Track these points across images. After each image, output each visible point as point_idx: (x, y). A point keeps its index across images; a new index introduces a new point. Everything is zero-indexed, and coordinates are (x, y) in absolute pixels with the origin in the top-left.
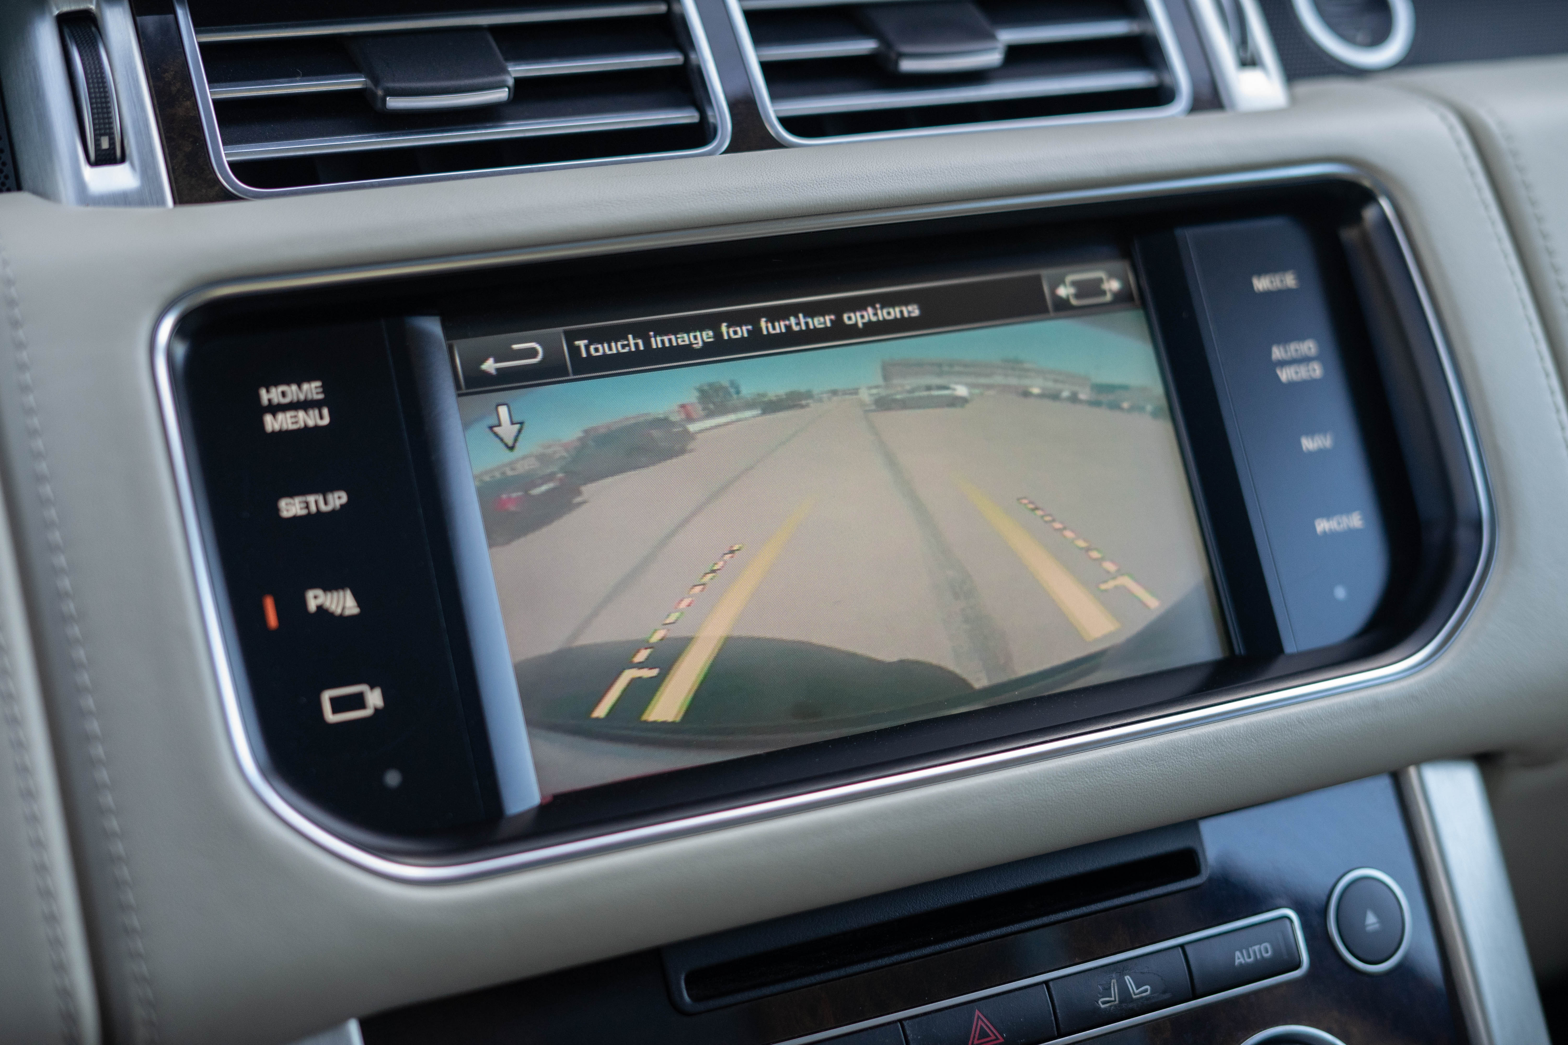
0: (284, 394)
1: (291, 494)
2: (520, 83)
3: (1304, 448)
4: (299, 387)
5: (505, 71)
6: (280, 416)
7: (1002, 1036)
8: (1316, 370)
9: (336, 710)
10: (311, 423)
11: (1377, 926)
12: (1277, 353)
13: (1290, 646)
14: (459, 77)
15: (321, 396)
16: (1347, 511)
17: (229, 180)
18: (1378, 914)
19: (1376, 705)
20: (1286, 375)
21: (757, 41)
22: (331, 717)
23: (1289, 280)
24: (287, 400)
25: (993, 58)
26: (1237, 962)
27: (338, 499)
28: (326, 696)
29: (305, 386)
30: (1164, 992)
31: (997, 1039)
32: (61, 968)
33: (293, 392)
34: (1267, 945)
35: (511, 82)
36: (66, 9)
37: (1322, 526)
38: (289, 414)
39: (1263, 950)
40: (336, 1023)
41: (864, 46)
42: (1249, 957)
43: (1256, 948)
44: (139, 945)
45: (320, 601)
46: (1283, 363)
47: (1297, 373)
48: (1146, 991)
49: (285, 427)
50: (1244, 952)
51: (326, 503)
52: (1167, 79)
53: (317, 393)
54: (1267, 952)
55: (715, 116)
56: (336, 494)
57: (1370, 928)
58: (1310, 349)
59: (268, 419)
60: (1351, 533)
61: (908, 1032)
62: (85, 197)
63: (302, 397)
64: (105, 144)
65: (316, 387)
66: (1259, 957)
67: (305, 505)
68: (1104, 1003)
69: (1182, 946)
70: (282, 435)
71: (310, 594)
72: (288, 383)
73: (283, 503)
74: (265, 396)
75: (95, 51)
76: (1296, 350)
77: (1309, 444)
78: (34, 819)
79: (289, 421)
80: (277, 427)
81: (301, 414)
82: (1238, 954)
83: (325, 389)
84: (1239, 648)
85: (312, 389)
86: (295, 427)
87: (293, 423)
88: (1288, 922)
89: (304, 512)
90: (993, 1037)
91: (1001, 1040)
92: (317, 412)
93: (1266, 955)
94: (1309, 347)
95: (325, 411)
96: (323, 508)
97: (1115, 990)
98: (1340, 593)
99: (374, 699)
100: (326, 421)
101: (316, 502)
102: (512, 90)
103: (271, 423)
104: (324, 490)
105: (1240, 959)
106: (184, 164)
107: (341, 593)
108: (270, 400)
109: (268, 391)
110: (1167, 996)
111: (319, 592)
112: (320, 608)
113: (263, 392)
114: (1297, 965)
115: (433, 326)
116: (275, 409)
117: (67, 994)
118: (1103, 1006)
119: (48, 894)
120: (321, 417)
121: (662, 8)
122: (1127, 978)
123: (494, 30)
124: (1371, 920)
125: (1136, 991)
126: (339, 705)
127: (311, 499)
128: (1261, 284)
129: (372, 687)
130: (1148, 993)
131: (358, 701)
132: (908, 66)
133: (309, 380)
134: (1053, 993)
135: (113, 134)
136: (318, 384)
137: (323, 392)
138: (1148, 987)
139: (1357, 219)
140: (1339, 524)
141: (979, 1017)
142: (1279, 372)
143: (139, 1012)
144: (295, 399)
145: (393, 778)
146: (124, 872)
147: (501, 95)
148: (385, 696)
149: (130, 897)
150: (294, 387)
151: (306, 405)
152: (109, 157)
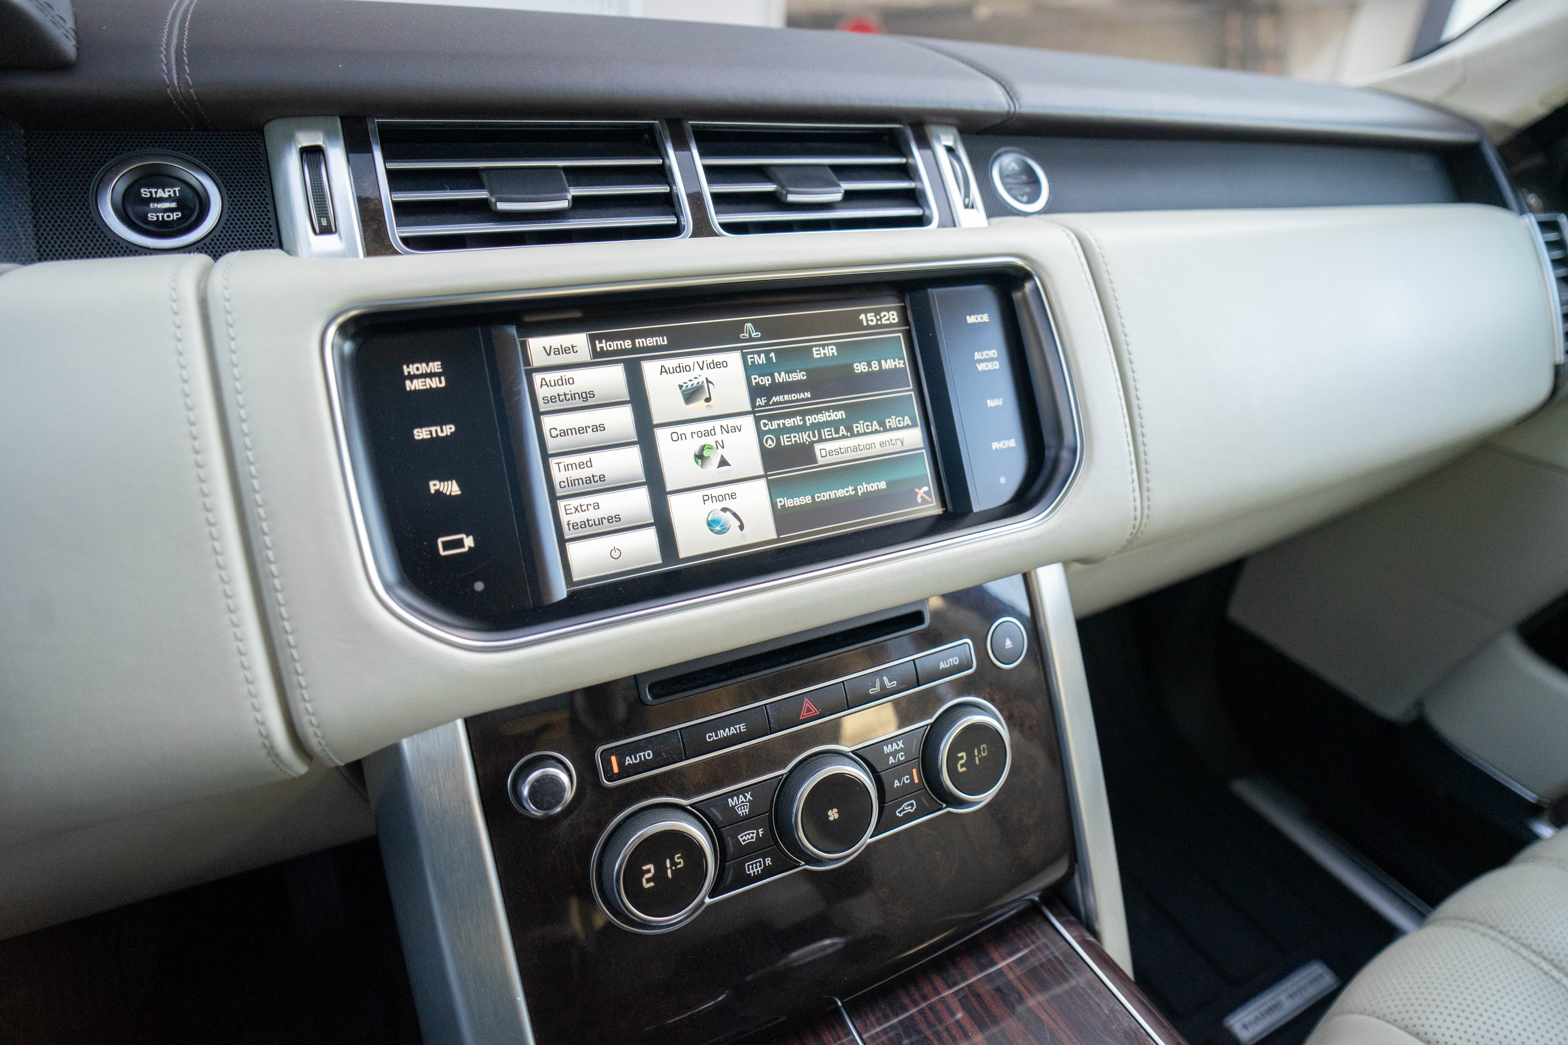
0: (418, 369)
1: (421, 427)
2: (575, 198)
3: (989, 406)
4: (428, 365)
5: (567, 191)
6: (415, 381)
7: (818, 710)
8: (996, 365)
9: (445, 549)
10: (434, 386)
11: (1011, 646)
12: (977, 356)
13: (976, 509)
14: (540, 193)
15: (441, 370)
16: (1009, 439)
17: (398, 245)
18: (1011, 640)
19: (1019, 542)
20: (981, 367)
21: (710, 182)
22: (442, 553)
23: (985, 318)
24: (420, 372)
25: (838, 197)
26: (941, 668)
27: (449, 430)
28: (440, 541)
29: (431, 364)
30: (904, 684)
31: (816, 712)
33: (423, 368)
34: (957, 658)
35: (570, 197)
36: (305, 144)
37: (995, 445)
38: (420, 380)
39: (955, 661)
41: (770, 187)
42: (947, 664)
43: (951, 660)
45: (437, 487)
46: (980, 361)
47: (987, 366)
48: (894, 684)
49: (417, 388)
50: (945, 662)
51: (442, 431)
52: (927, 212)
53: (438, 368)
54: (956, 661)
55: (684, 221)
56: (448, 426)
57: (1007, 648)
58: (994, 353)
59: (408, 383)
60: (1010, 449)
61: (768, 711)
62: (314, 255)
63: (429, 371)
64: (324, 223)
65: (437, 365)
66: (952, 664)
67: (429, 433)
68: (872, 691)
69: (913, 660)
70: (416, 392)
71: (431, 483)
72: (421, 363)
73: (415, 431)
74: (406, 370)
75: (318, 169)
76: (987, 354)
77: (991, 403)
79: (420, 384)
80: (413, 388)
81: (428, 380)
82: (941, 663)
83: (443, 366)
84: (950, 508)
85: (435, 366)
86: (425, 387)
87: (422, 385)
88: (967, 645)
89: (429, 436)
90: (814, 712)
91: (818, 713)
92: (437, 379)
93: (956, 663)
94: (993, 353)
95: (443, 379)
96: (440, 434)
97: (878, 684)
98: (1003, 480)
99: (469, 542)
100: (443, 384)
101: (436, 431)
102: (571, 201)
103: (410, 386)
104: (441, 423)
105: (942, 666)
106: (372, 236)
107: (450, 482)
108: (409, 372)
109: (408, 367)
110: (905, 686)
111: (437, 482)
112: (437, 491)
113: (405, 367)
114: (971, 668)
115: (513, 330)
116: (412, 377)
118: (871, 693)
120: (440, 382)
121: (660, 162)
122: (885, 678)
123: (566, 169)
124: (1008, 644)
125: (889, 685)
126: (447, 546)
127: (433, 429)
128: (971, 319)
129: (468, 536)
130: (895, 685)
131: (459, 544)
132: (791, 198)
133: (434, 361)
134: (846, 687)
135: (329, 217)
136: (439, 363)
137: (442, 368)
138: (895, 682)
139: (1021, 287)
140: (1004, 444)
141: (807, 702)
142: (977, 365)
144: (424, 372)
145: (479, 586)
147: (564, 204)
148: (475, 541)
150: (424, 365)
151: (431, 375)
152: (327, 230)
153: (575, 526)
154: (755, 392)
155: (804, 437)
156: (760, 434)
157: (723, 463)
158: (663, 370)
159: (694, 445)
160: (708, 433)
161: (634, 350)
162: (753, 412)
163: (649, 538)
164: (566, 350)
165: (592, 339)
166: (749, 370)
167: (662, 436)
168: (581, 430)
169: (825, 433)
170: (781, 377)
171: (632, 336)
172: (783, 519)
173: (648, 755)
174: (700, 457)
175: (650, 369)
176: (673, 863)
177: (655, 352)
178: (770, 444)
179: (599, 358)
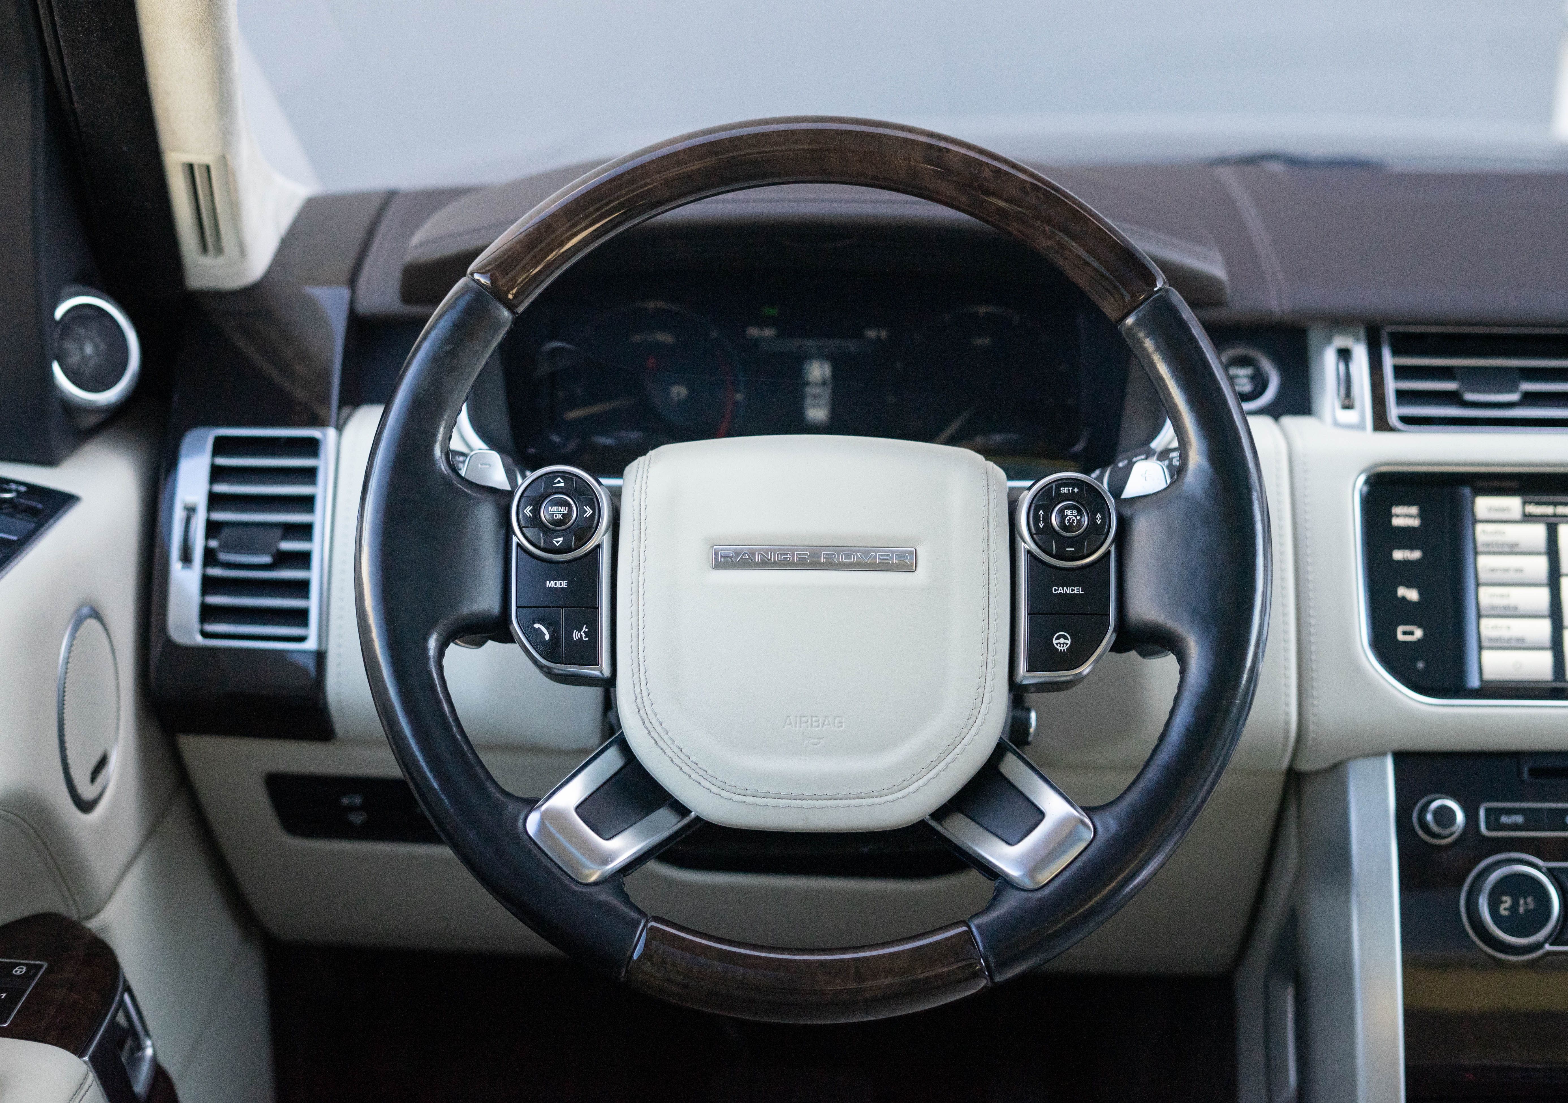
0: (1402, 510)
1: (1399, 550)
2: (1526, 392)
4: (1409, 508)
5: (1520, 387)
6: (1399, 519)
9: (1403, 635)
10: (1411, 524)
15: (1417, 513)
17: (1395, 422)
22: (1401, 637)
24: (1403, 513)
27: (1417, 554)
28: (1400, 629)
29: (1411, 508)
32: (1287, 704)
33: (1406, 510)
35: (1522, 391)
36: (1340, 346)
38: (1403, 519)
40: (1383, 754)
44: (1315, 702)
45: (1403, 593)
49: (1400, 524)
51: (1412, 555)
59: (1394, 519)
62: (1336, 424)
63: (1409, 513)
64: (1347, 401)
65: (1416, 510)
70: (1398, 526)
71: (1399, 589)
72: (1405, 506)
73: (1394, 552)
74: (1394, 510)
75: (1348, 364)
78: (1286, 650)
79: (1403, 521)
80: (1397, 523)
81: (1407, 519)
83: (1419, 510)
85: (1414, 510)
86: (1404, 524)
89: (1403, 557)
92: (1414, 519)
95: (1418, 519)
96: (1411, 557)
99: (1419, 633)
100: (1418, 523)
101: (1408, 554)
102: (1522, 395)
103: (1395, 521)
104: (1412, 550)
106: (1379, 415)
107: (1413, 590)
108: (1396, 512)
109: (1396, 508)
111: (1403, 589)
112: (1403, 595)
113: (1394, 508)
115: (1466, 491)
116: (1397, 516)
117: (1287, 714)
119: (1287, 677)
120: (1416, 522)
123: (1520, 368)
126: (1405, 633)
127: (1406, 552)
129: (1419, 629)
131: (1412, 633)
133: (1413, 506)
135: (1351, 397)
136: (1417, 508)
143: (1312, 727)
144: (1406, 513)
145: (1420, 665)
146: (1314, 675)
147: (1517, 397)
148: (1423, 633)
149: (1315, 684)
150: (1407, 508)
151: (1411, 516)
152: (1348, 406)
153: (1491, 640)
164: (1503, 510)
165: (1525, 503)
168: (1506, 570)
171: (1555, 504)
173: (1519, 819)
176: (1526, 903)
179: (1528, 518)
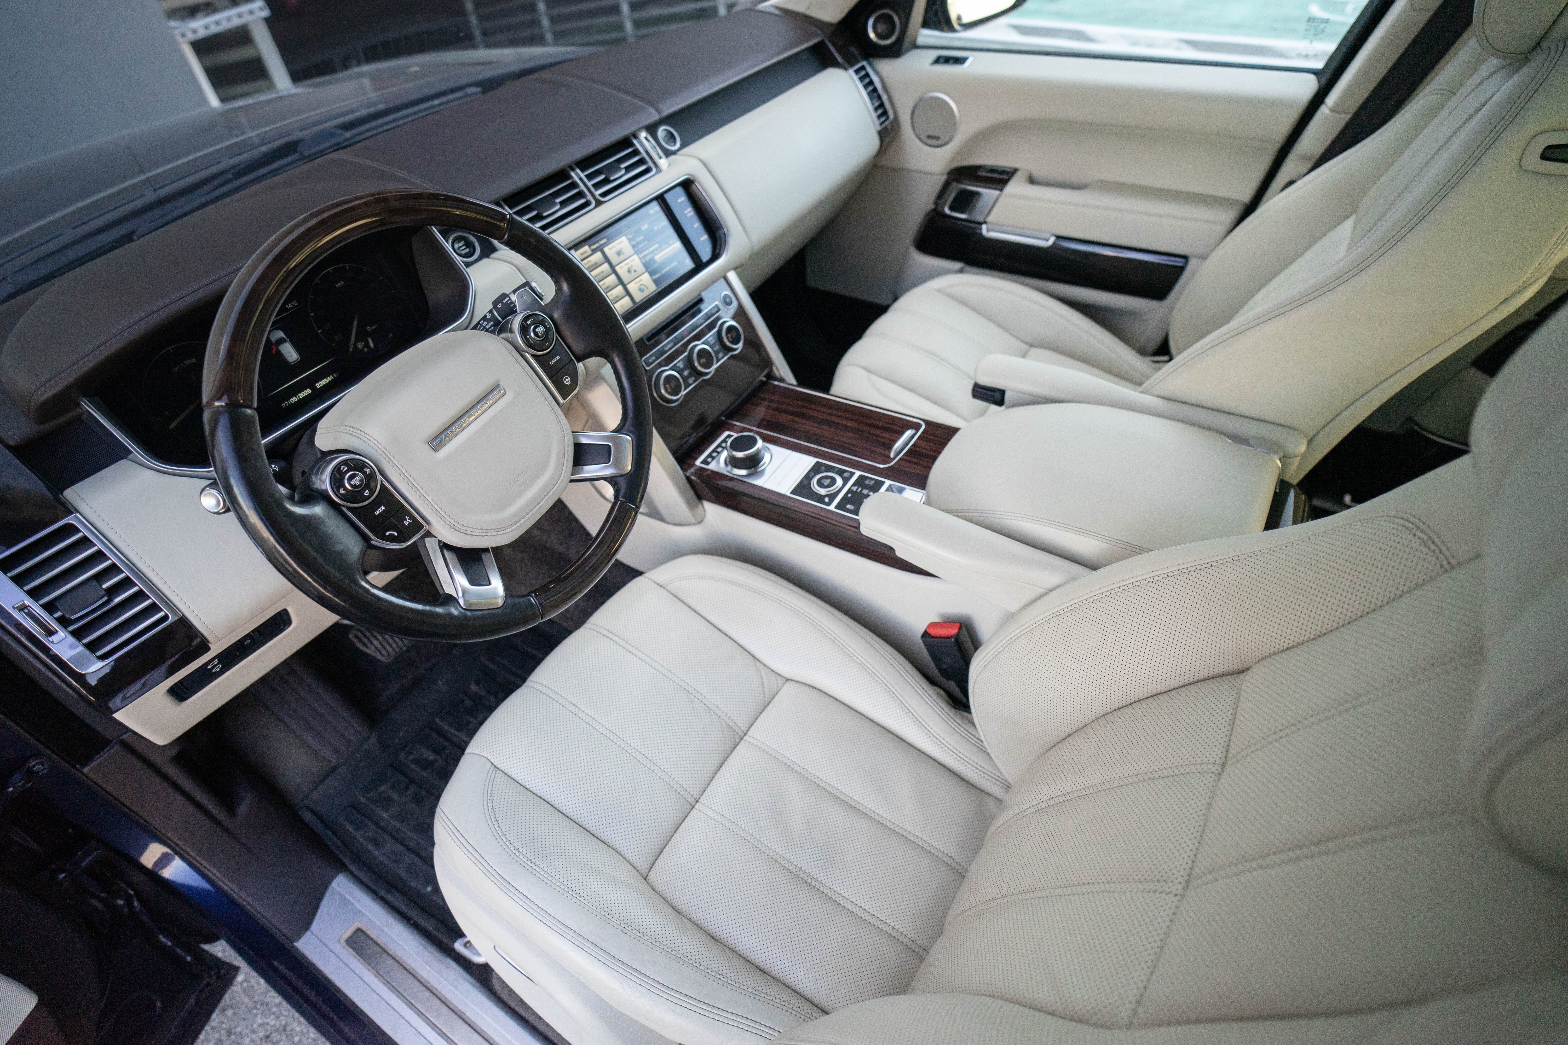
8: (692, 213)
13: (704, 262)
20: (689, 216)
23: (683, 199)
46: (687, 213)
77: (695, 226)
84: (697, 264)
140: (704, 238)
154: (634, 246)
155: (651, 256)
156: (640, 259)
157: (635, 271)
158: (610, 249)
159: (626, 268)
160: (628, 264)
161: (600, 246)
162: (635, 253)
163: (627, 299)
164: (586, 253)
165: (589, 247)
166: (630, 240)
167: (617, 268)
168: (600, 274)
169: (656, 252)
170: (638, 240)
171: (598, 242)
172: (656, 282)
174: (629, 271)
175: (606, 250)
177: (605, 244)
178: (644, 261)
179: (593, 252)
